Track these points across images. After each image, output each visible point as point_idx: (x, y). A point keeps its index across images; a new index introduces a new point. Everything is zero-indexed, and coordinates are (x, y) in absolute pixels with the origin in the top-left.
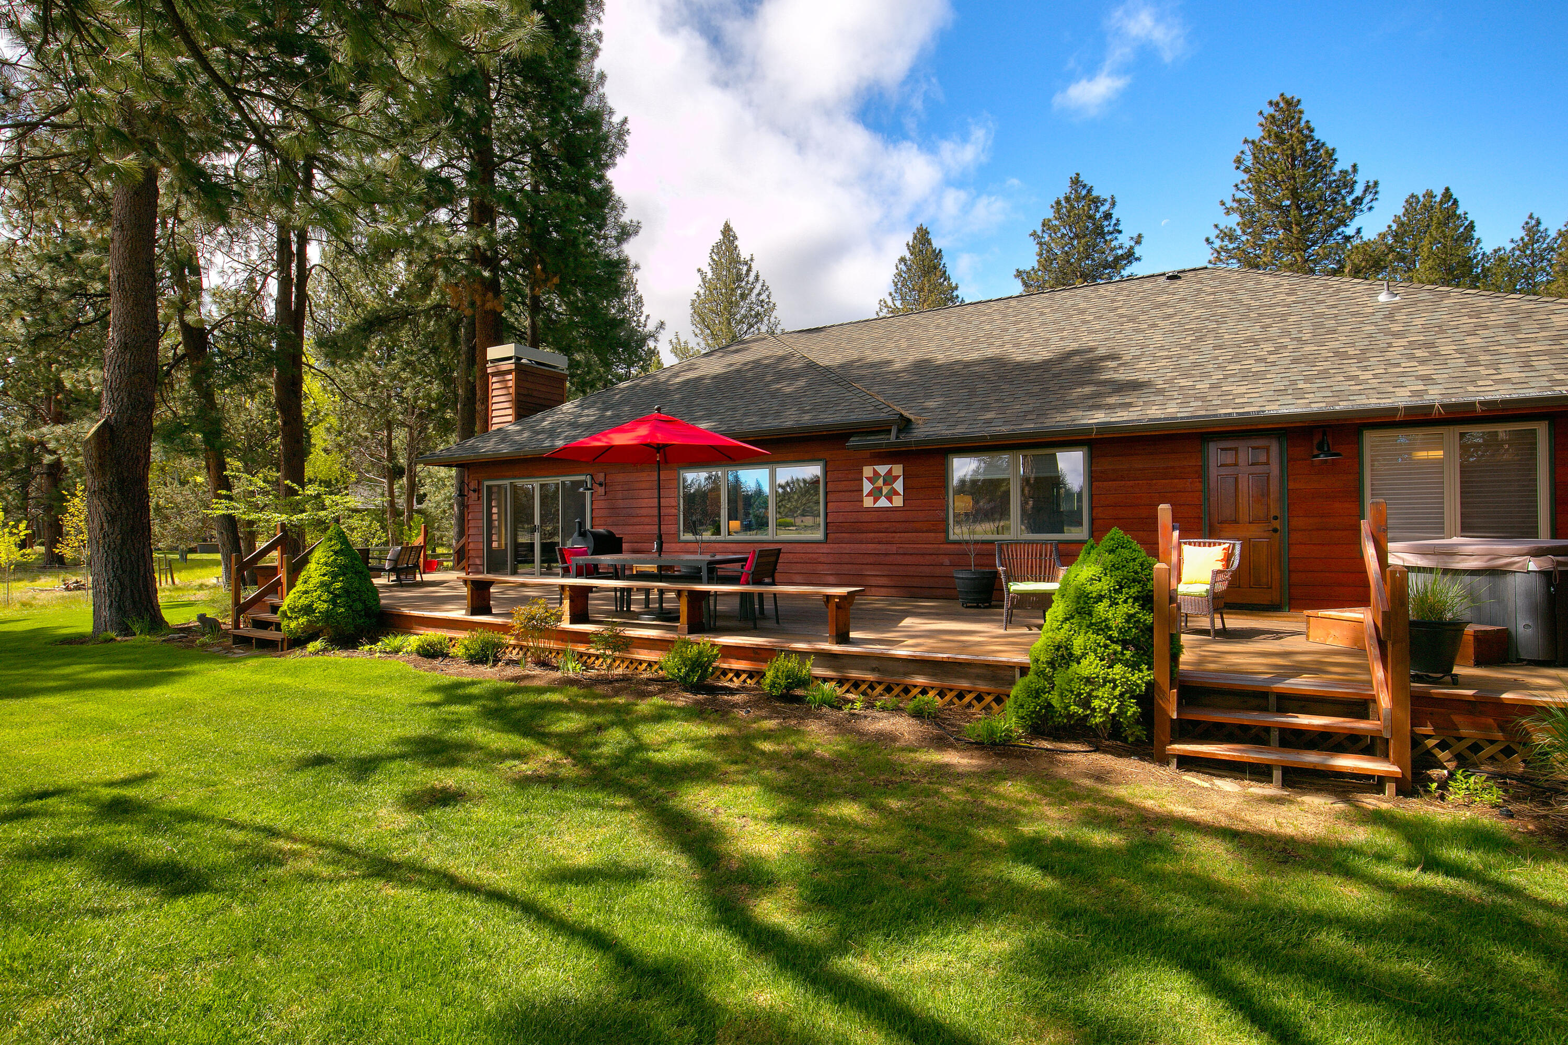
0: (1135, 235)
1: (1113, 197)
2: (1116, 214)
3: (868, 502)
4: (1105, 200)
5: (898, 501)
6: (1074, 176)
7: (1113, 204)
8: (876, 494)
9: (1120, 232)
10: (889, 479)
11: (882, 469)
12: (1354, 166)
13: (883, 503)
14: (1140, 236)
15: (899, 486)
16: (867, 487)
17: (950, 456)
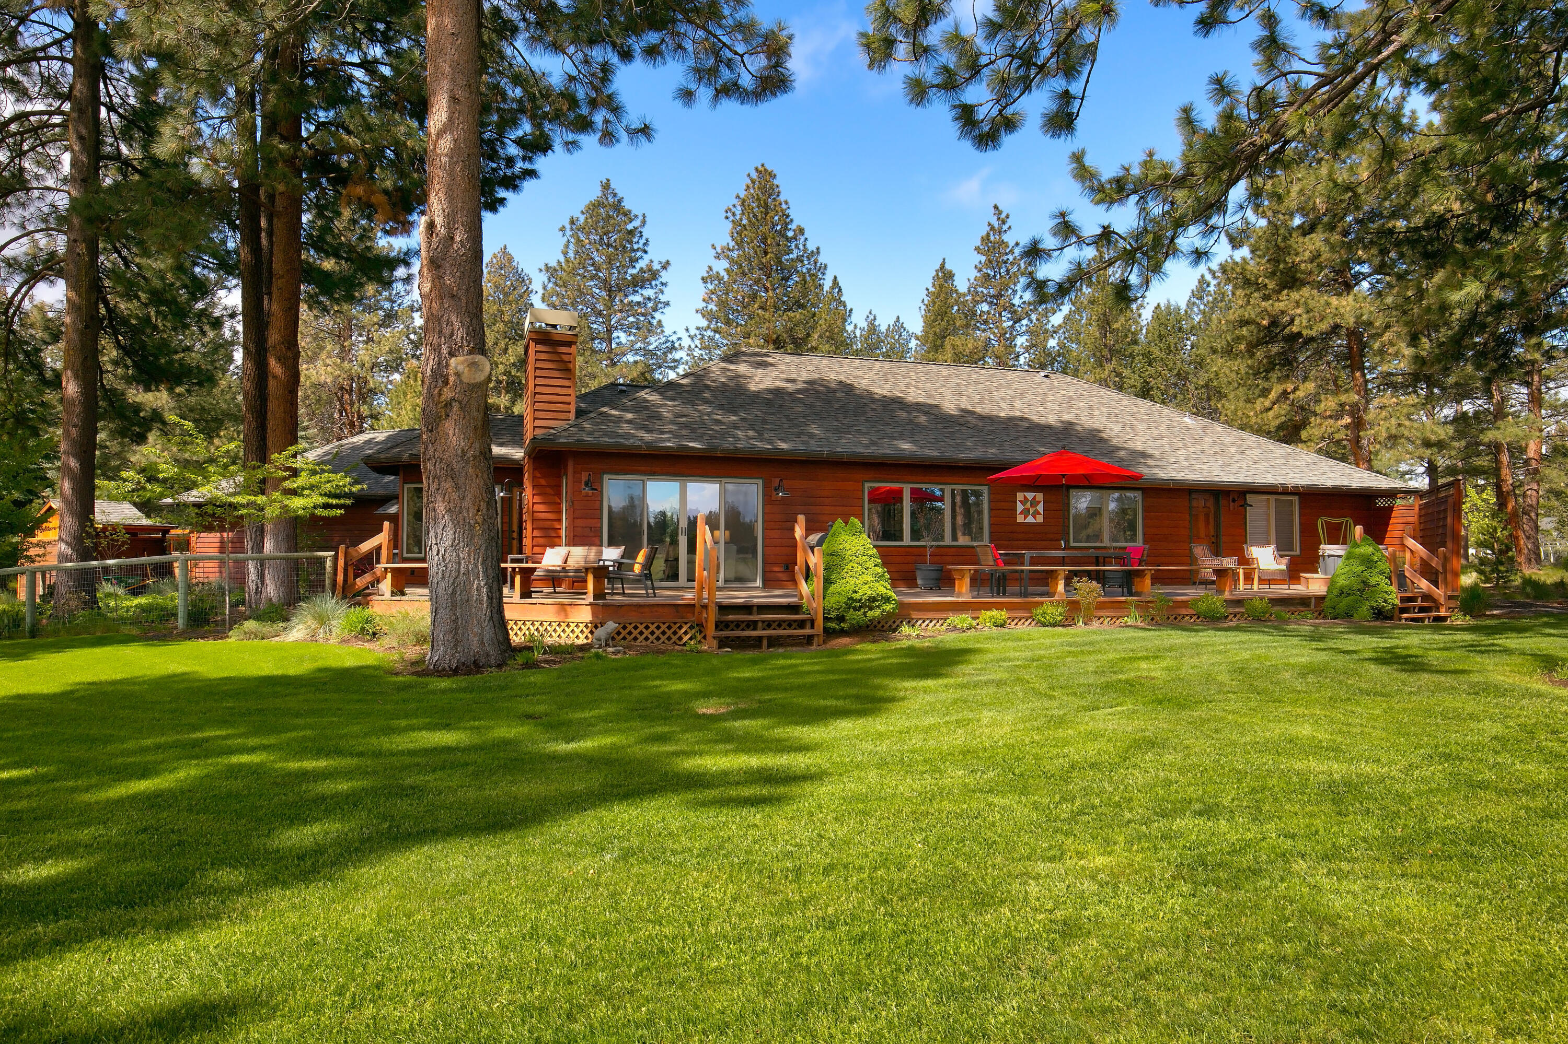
0: (664, 261)
1: (644, 216)
2: (646, 232)
3: (1020, 519)
4: (636, 216)
5: (1040, 519)
6: (604, 181)
7: (644, 223)
8: (1026, 513)
9: (646, 252)
10: (1034, 503)
11: (1030, 496)
12: (818, 249)
13: (1030, 520)
14: (668, 263)
15: (1040, 508)
16: (1020, 507)
17: (1071, 491)
